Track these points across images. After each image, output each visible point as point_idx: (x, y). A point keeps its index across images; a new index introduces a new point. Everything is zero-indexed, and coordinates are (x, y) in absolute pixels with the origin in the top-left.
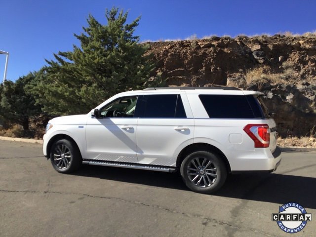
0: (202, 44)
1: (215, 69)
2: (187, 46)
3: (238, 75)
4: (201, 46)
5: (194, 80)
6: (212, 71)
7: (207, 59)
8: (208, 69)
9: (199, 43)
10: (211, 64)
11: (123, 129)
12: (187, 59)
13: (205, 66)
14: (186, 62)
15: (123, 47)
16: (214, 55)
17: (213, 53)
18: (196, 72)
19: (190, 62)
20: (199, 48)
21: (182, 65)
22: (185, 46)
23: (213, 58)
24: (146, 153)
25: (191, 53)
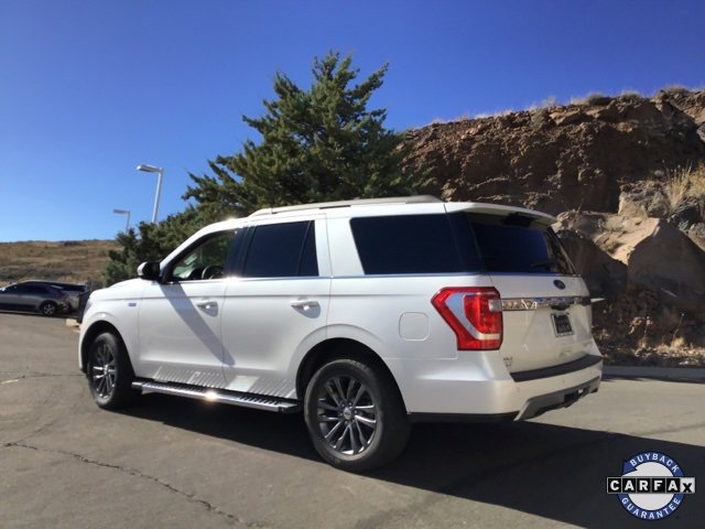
0: (560, 117)
1: (589, 173)
2: (521, 124)
3: (650, 184)
4: (558, 122)
5: (532, 203)
6: (579, 178)
7: (568, 151)
8: (570, 175)
9: (553, 116)
10: (579, 161)
11: (199, 306)
12: (518, 153)
13: (562, 167)
14: (515, 160)
15: (336, 134)
16: (586, 141)
17: (585, 135)
18: (539, 183)
19: (524, 162)
20: (550, 125)
21: (505, 170)
22: (516, 125)
23: (585, 148)
24: (240, 364)
25: (529, 141)
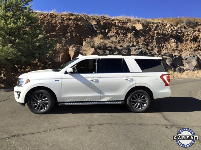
0: (65, 18)
1: (76, 35)
2: (55, 17)
4: (65, 19)
5: (64, 41)
6: (74, 36)
7: (70, 28)
8: (72, 35)
9: (63, 17)
10: (73, 31)
11: (91, 80)
12: (58, 27)
13: (69, 32)
14: (57, 28)
16: (74, 26)
17: (73, 24)
18: (64, 36)
19: (60, 29)
20: (63, 20)
21: (55, 31)
22: (53, 18)
23: (73, 28)
24: (106, 94)
25: (60, 23)
